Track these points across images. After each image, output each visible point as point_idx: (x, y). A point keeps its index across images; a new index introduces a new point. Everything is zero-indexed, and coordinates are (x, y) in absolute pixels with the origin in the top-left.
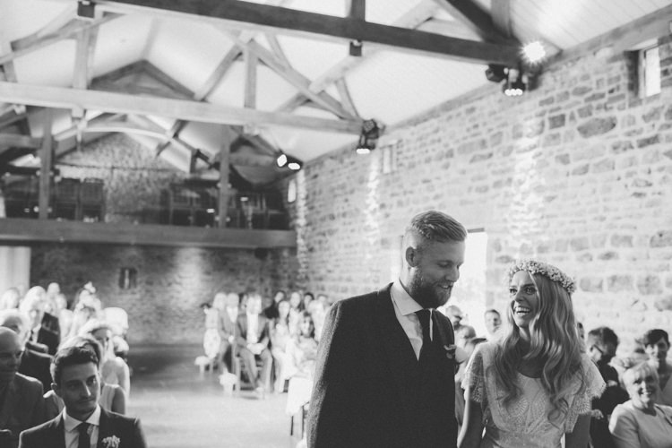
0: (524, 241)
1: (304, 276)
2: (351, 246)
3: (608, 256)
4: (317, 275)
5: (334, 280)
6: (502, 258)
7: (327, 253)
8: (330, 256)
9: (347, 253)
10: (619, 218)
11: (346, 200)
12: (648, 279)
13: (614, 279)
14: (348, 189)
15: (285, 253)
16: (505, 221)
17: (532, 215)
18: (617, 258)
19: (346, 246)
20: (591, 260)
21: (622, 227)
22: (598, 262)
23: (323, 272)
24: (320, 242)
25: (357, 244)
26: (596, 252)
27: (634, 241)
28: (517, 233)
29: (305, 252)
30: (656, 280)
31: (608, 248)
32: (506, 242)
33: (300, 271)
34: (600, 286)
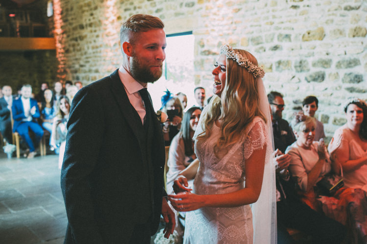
0: (219, 39)
1: (62, 70)
2: (97, 47)
3: (276, 48)
4: (73, 69)
5: (85, 72)
6: (205, 52)
7: (79, 53)
8: (82, 55)
9: (94, 53)
10: (282, 23)
11: (92, 15)
12: (301, 62)
13: (279, 63)
14: (93, 6)
15: (48, 55)
16: (206, 26)
17: (225, 22)
18: (282, 49)
19: (93, 48)
20: (265, 51)
21: (284, 29)
22: (269, 52)
23: (77, 66)
24: (74, 45)
25: (101, 46)
26: (268, 46)
27: (292, 37)
28: (215, 34)
29: (62, 53)
30: (306, 63)
31: (276, 42)
32: (208, 41)
33: (60, 66)
34: (271, 68)
